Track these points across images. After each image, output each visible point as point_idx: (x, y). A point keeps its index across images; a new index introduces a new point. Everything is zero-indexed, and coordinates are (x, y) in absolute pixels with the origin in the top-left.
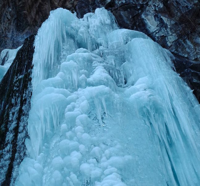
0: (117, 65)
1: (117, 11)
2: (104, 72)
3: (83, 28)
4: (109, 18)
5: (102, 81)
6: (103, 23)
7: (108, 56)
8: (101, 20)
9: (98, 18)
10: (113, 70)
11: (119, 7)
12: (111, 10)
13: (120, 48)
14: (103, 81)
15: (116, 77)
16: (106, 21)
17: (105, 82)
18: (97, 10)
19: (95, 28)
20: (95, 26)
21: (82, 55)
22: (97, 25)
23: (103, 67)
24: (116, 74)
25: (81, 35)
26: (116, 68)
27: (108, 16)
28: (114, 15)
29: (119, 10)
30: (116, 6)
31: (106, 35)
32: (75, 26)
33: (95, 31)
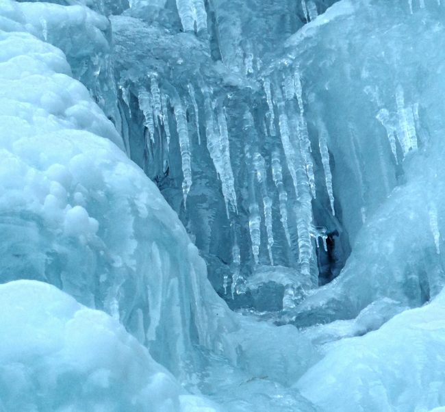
0: (236, 31)
2: (59, 113)
5: (32, 231)
10: (184, 93)
14: (40, 221)
15: (215, 183)
17: (73, 241)
23: (56, 54)
24: (219, 143)
26: (220, 68)
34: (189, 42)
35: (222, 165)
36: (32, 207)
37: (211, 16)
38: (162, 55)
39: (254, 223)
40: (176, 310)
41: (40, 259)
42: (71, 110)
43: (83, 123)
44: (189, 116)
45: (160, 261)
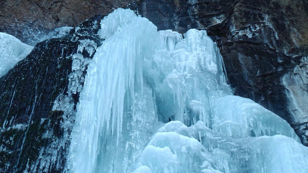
1: (230, 47)
6: (203, 67)
8: (200, 59)
9: (195, 53)
11: (237, 42)
12: (218, 41)
16: (208, 64)
20: (187, 69)
22: (191, 69)
27: (213, 55)
29: (235, 49)
30: (229, 37)
31: (208, 98)
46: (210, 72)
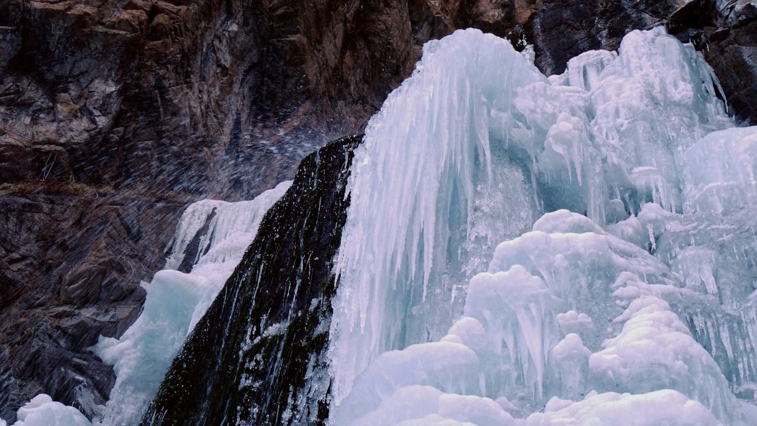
0: (728, 293)
1: (723, 43)
2: (669, 326)
3: (567, 120)
4: (688, 77)
5: (663, 369)
6: (659, 97)
7: (681, 248)
8: (650, 86)
9: (637, 75)
10: (710, 317)
11: (735, 27)
12: (696, 39)
13: (740, 215)
14: (666, 366)
15: (725, 351)
16: (671, 89)
17: (679, 374)
18: (632, 38)
19: (619, 121)
21: (567, 240)
22: (630, 108)
23: (665, 304)
24: (725, 335)
25: (559, 149)
26: (723, 307)
27: (683, 67)
28: (710, 62)
29: (736, 41)
30: (719, 22)
31: (672, 154)
32: (533, 111)
33: (622, 135)
34: (711, 298)
35: (727, 344)
36: (663, 361)
37: (719, 288)
38: (701, 303)
39: (740, 366)
40: (719, 401)
41: (667, 381)
42: (673, 325)
43: (678, 329)
44: (713, 326)
45: (712, 381)
46: (678, 104)
